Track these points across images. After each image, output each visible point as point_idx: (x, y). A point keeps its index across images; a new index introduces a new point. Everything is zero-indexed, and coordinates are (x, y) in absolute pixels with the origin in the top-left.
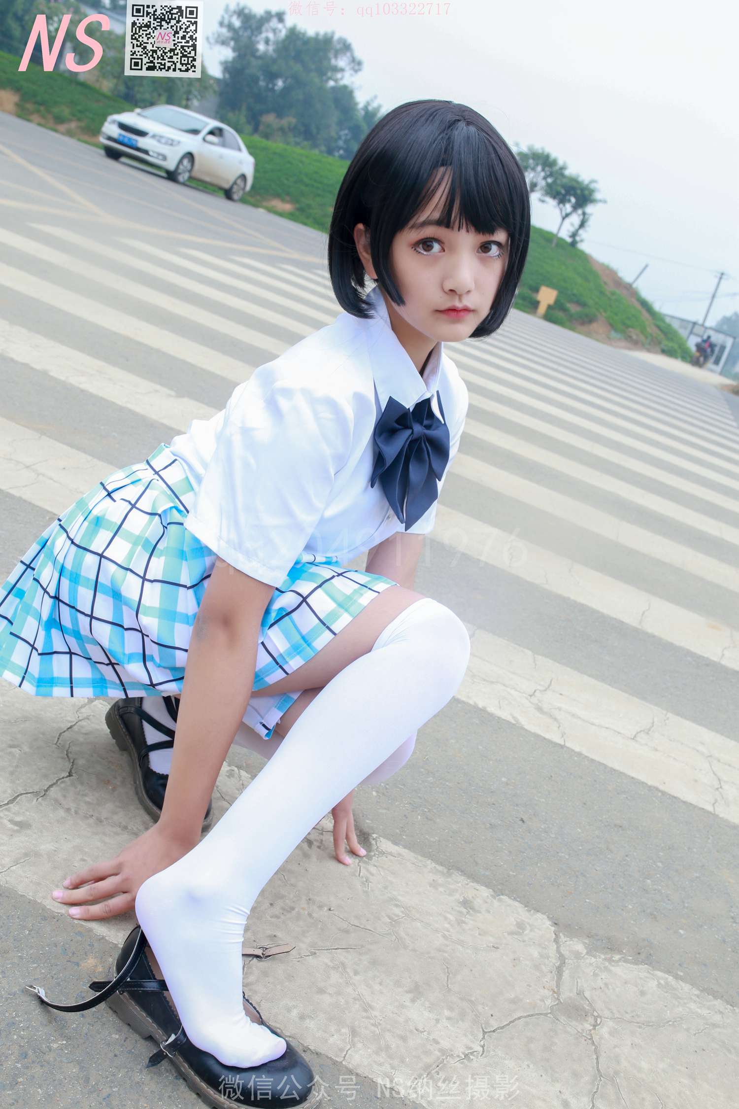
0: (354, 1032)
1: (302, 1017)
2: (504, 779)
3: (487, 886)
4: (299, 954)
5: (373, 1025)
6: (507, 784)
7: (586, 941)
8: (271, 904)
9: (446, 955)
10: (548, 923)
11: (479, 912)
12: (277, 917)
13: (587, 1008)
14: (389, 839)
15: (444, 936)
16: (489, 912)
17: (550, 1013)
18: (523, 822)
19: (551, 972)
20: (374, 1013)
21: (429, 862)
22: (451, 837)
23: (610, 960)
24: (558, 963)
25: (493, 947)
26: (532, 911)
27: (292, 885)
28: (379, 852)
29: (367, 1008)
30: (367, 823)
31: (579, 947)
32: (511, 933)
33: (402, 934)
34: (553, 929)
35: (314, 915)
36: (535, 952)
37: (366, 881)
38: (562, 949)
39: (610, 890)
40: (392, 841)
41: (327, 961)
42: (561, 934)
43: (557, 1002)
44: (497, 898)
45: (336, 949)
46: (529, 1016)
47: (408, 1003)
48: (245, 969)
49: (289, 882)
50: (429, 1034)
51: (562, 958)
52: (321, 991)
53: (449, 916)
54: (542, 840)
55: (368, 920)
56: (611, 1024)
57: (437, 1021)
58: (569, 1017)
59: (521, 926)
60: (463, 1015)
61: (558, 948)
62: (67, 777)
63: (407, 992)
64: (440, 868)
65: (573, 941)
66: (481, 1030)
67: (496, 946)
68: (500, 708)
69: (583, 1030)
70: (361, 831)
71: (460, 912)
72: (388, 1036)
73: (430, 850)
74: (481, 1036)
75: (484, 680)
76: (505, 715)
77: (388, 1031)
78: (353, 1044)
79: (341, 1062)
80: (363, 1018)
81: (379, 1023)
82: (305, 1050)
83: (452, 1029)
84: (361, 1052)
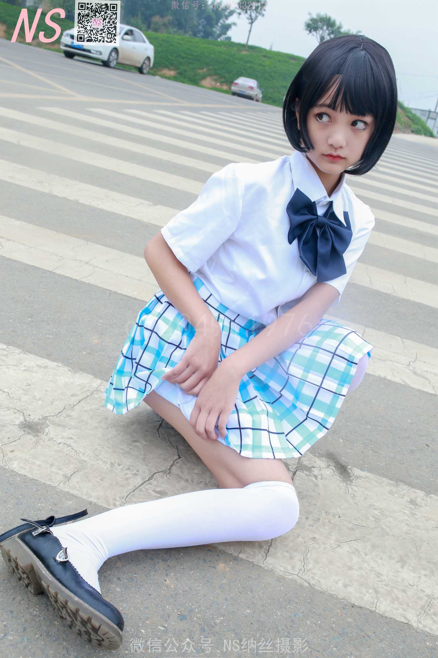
0: (376, 592)
1: (345, 586)
2: (409, 421)
3: (421, 489)
4: (331, 547)
5: (385, 585)
6: (412, 424)
8: (307, 518)
9: (411, 536)
11: (421, 506)
12: (313, 526)
14: (358, 468)
15: (407, 525)
16: (427, 506)
18: (428, 446)
20: (384, 578)
21: (384, 479)
22: (392, 462)
25: (436, 527)
27: (315, 505)
28: (355, 476)
29: (378, 575)
30: (343, 459)
33: (384, 526)
35: (332, 521)
37: (354, 496)
40: (360, 469)
41: (348, 549)
44: (429, 496)
45: (350, 541)
47: (400, 569)
48: (305, 561)
49: (312, 503)
50: (417, 586)
52: (350, 568)
53: (406, 511)
55: (362, 521)
57: (420, 578)
60: (432, 572)
62: (178, 459)
63: (397, 562)
64: (390, 482)
68: (394, 376)
70: (341, 465)
71: (412, 508)
72: (395, 591)
73: (383, 472)
75: (380, 359)
76: (397, 380)
77: (395, 587)
78: (378, 599)
79: (375, 611)
80: (378, 582)
81: (388, 584)
82: (353, 606)
83: (429, 582)
84: (384, 603)
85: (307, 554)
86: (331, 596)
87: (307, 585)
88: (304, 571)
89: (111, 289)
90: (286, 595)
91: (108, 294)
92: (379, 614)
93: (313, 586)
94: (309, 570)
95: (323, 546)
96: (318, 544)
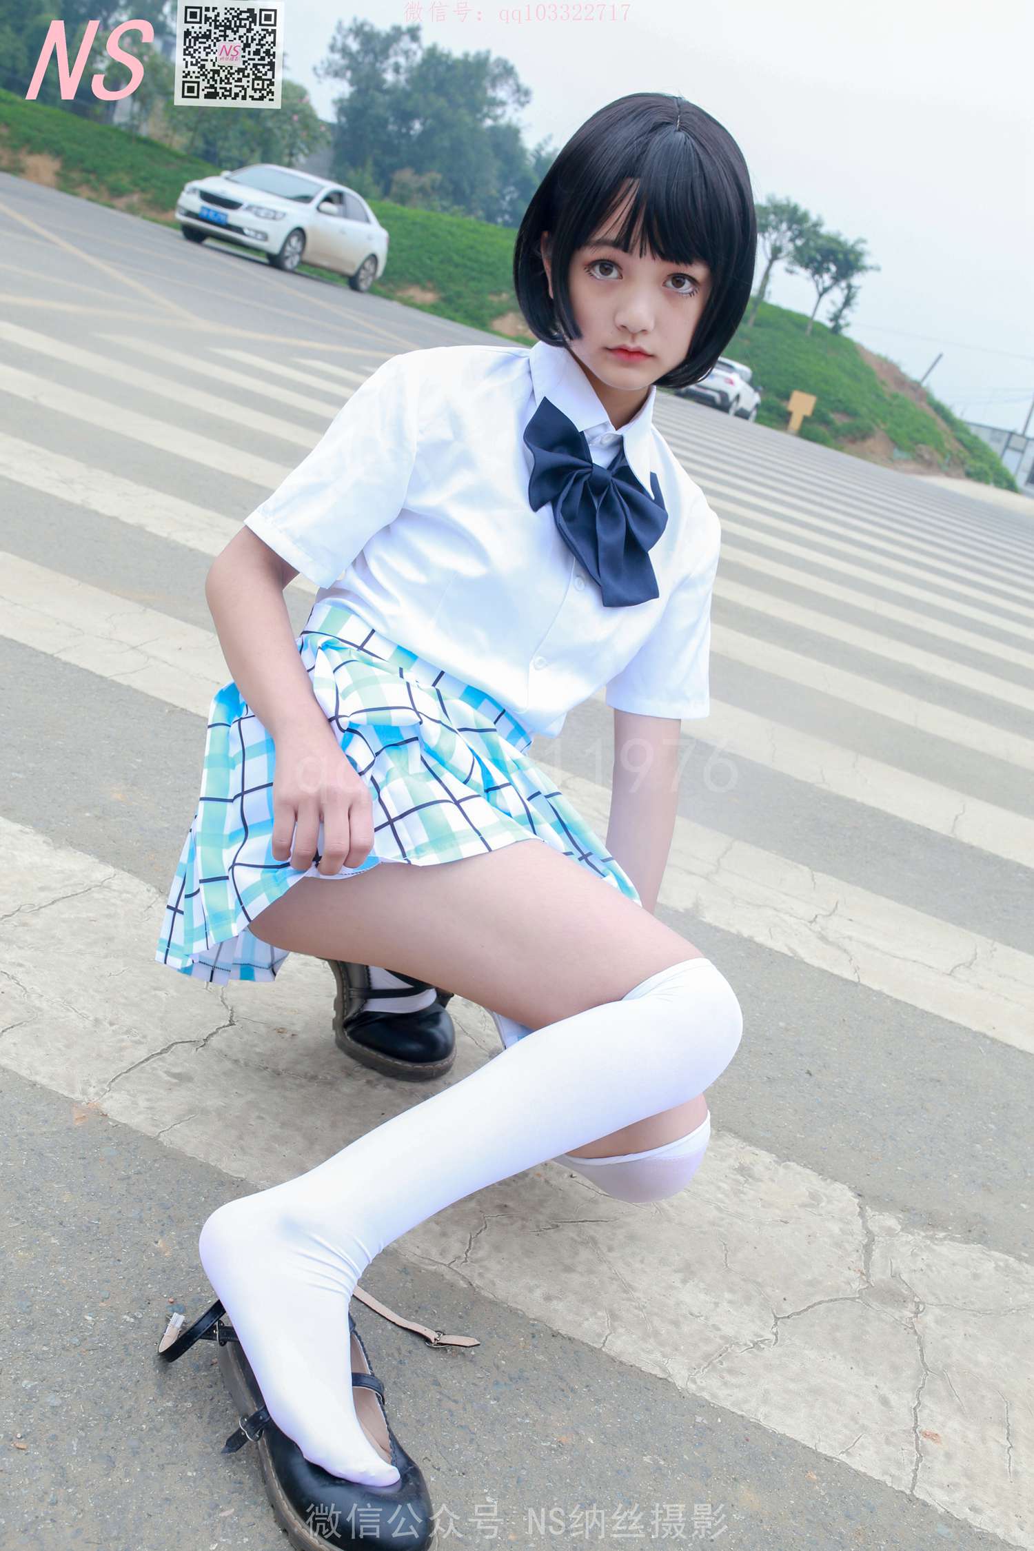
0: (613, 1316)
2: (782, 1024)
3: (769, 1150)
4: (538, 1227)
5: (636, 1308)
6: (787, 1030)
7: (900, 1216)
9: (721, 1230)
10: (850, 1194)
11: (762, 1181)
13: (906, 1293)
15: (719, 1209)
16: (773, 1181)
17: (858, 1298)
18: (811, 1075)
19: (858, 1251)
20: (636, 1295)
23: (932, 1238)
24: (866, 1241)
25: (782, 1221)
26: (829, 1180)
29: (627, 1288)
31: (891, 1221)
32: (804, 1206)
33: (666, 1206)
34: (856, 1201)
35: (553, 1182)
36: (835, 1228)
38: (870, 1224)
39: (927, 1156)
41: (572, 1235)
42: (867, 1208)
43: (867, 1285)
44: (783, 1164)
45: (583, 1221)
46: (832, 1301)
47: (678, 1284)
48: (473, 1243)
50: (707, 1318)
51: (869, 1233)
52: (568, 1269)
53: (721, 1184)
54: (835, 1097)
56: (937, 1311)
57: (716, 1304)
58: (885, 1303)
59: (814, 1196)
60: (748, 1299)
61: (864, 1223)
62: (228, 1026)
63: (675, 1271)
65: (884, 1215)
66: (772, 1315)
67: (784, 1220)
68: (772, 937)
69: (901, 1318)
71: (737, 1181)
72: (656, 1321)
74: (772, 1322)
75: (749, 903)
76: (778, 945)
77: (656, 1314)
78: (613, 1329)
79: (600, 1349)
80: (623, 1300)
81: (644, 1306)
82: (555, 1335)
83: (735, 1314)
84: (624, 1337)
85: (481, 1231)
86: (513, 1312)
87: (466, 1286)
88: (466, 1261)
89: (176, 703)
90: (414, 1297)
91: (167, 711)
92: (608, 1356)
93: (477, 1290)
94: (476, 1261)
95: (520, 1222)
96: (511, 1217)
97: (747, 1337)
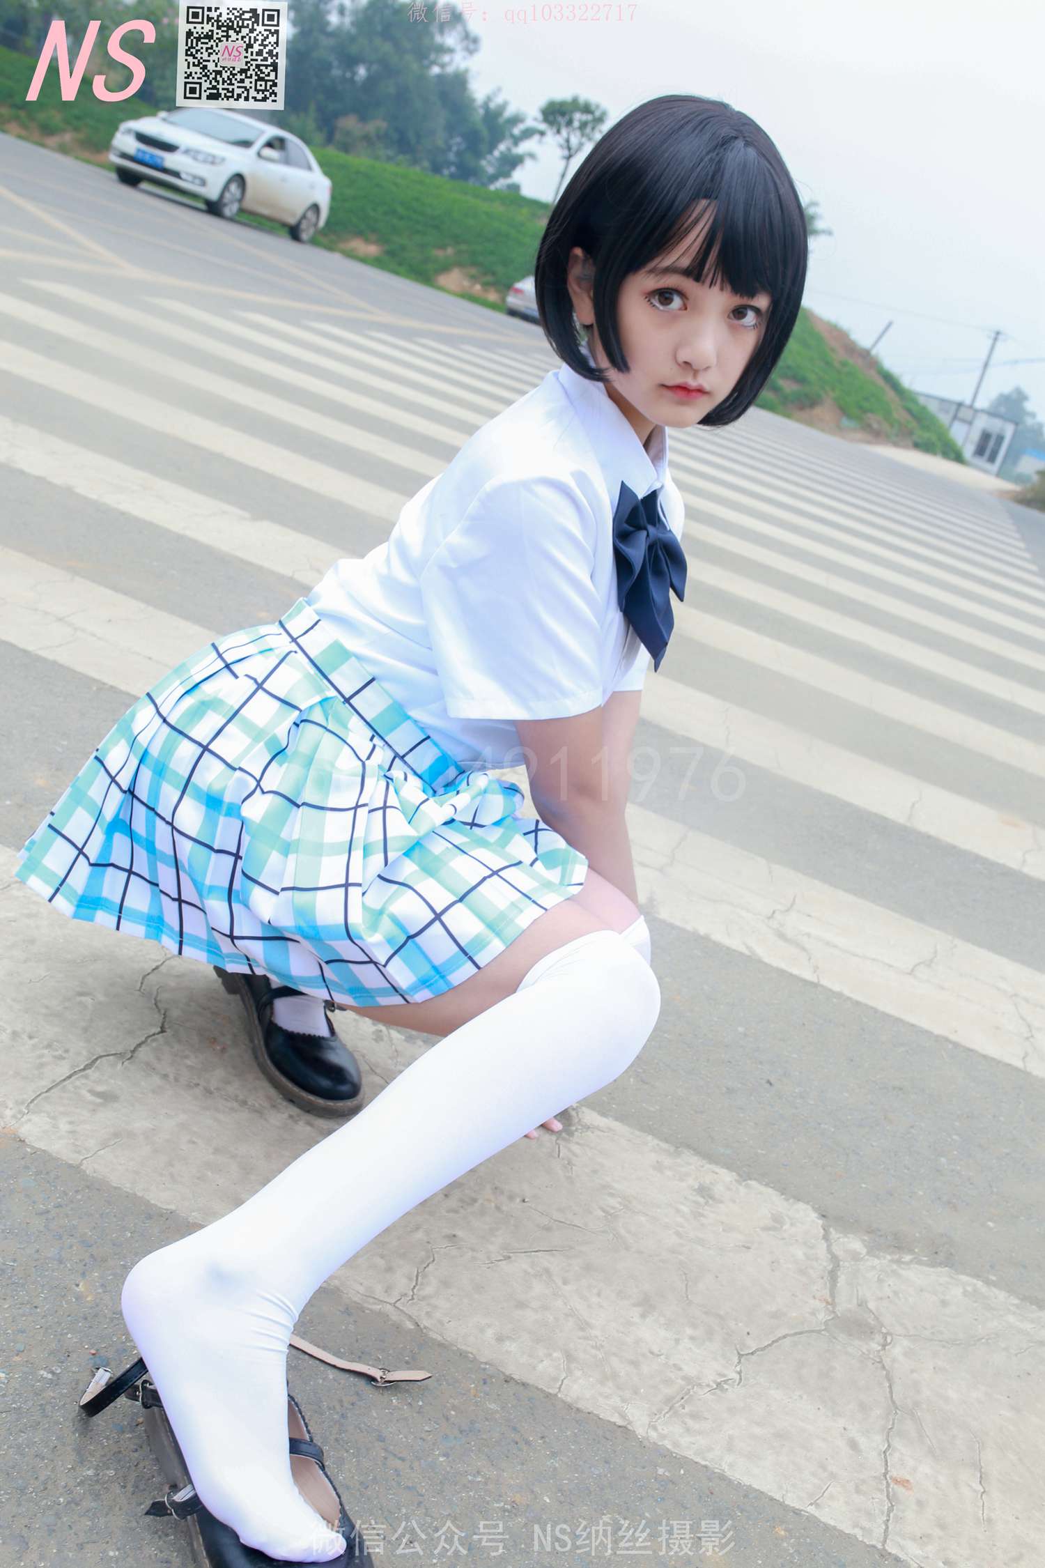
0: (569, 1357)
1: (500, 1339)
2: (741, 1029)
3: (729, 1167)
5: (592, 1347)
6: (745, 1035)
7: (866, 1238)
9: (681, 1257)
10: (814, 1215)
11: (721, 1202)
12: (456, 1212)
13: (872, 1322)
14: (594, 1109)
15: (678, 1234)
16: (734, 1202)
17: (824, 1330)
18: (771, 1084)
19: (822, 1278)
20: (594, 1332)
21: (650, 1138)
22: (676, 1106)
23: (899, 1262)
24: (831, 1266)
25: (744, 1246)
26: (791, 1201)
28: (582, 1126)
29: (584, 1326)
31: (855, 1244)
32: (766, 1229)
33: (622, 1232)
34: (820, 1222)
35: (504, 1208)
36: (800, 1253)
37: (569, 1164)
38: (835, 1248)
39: (892, 1171)
41: (526, 1267)
42: (831, 1229)
43: (832, 1316)
44: (744, 1184)
45: (537, 1251)
46: (796, 1334)
47: (636, 1319)
48: (419, 1278)
50: (668, 1357)
51: (835, 1259)
52: (521, 1305)
53: (682, 1207)
54: (796, 1108)
55: (575, 1214)
56: (905, 1342)
57: (677, 1341)
58: (850, 1335)
59: (778, 1220)
60: (710, 1335)
61: (829, 1247)
62: (158, 1033)
63: (635, 1305)
64: (664, 1145)
65: (849, 1238)
66: (735, 1352)
67: (746, 1245)
68: (729, 935)
69: (869, 1351)
71: (696, 1202)
72: (615, 1361)
73: (651, 1123)
74: (736, 1360)
75: (705, 898)
76: (735, 943)
77: (614, 1354)
78: (569, 1372)
79: (556, 1395)
80: (580, 1338)
81: (601, 1345)
82: (508, 1380)
83: (698, 1351)
84: (581, 1381)
85: (428, 1265)
86: (463, 1355)
87: (412, 1327)
88: (413, 1299)
89: (108, 682)
90: (360, 1342)
92: (563, 1401)
93: (425, 1332)
94: (424, 1298)
95: (470, 1253)
96: (459, 1248)
97: (710, 1377)
